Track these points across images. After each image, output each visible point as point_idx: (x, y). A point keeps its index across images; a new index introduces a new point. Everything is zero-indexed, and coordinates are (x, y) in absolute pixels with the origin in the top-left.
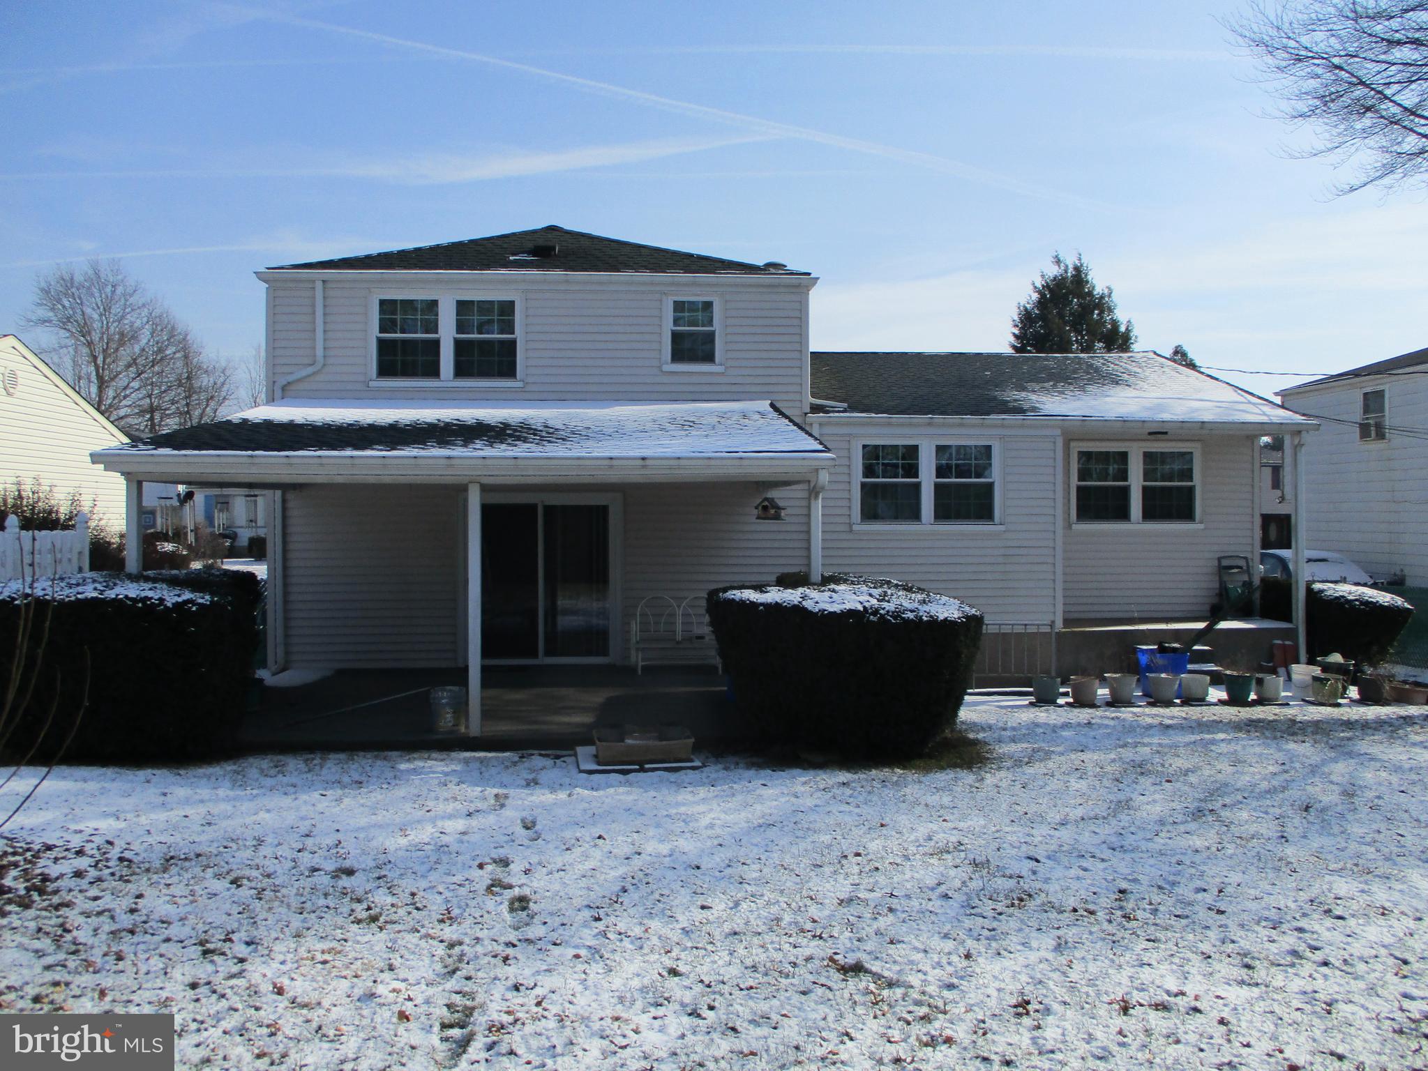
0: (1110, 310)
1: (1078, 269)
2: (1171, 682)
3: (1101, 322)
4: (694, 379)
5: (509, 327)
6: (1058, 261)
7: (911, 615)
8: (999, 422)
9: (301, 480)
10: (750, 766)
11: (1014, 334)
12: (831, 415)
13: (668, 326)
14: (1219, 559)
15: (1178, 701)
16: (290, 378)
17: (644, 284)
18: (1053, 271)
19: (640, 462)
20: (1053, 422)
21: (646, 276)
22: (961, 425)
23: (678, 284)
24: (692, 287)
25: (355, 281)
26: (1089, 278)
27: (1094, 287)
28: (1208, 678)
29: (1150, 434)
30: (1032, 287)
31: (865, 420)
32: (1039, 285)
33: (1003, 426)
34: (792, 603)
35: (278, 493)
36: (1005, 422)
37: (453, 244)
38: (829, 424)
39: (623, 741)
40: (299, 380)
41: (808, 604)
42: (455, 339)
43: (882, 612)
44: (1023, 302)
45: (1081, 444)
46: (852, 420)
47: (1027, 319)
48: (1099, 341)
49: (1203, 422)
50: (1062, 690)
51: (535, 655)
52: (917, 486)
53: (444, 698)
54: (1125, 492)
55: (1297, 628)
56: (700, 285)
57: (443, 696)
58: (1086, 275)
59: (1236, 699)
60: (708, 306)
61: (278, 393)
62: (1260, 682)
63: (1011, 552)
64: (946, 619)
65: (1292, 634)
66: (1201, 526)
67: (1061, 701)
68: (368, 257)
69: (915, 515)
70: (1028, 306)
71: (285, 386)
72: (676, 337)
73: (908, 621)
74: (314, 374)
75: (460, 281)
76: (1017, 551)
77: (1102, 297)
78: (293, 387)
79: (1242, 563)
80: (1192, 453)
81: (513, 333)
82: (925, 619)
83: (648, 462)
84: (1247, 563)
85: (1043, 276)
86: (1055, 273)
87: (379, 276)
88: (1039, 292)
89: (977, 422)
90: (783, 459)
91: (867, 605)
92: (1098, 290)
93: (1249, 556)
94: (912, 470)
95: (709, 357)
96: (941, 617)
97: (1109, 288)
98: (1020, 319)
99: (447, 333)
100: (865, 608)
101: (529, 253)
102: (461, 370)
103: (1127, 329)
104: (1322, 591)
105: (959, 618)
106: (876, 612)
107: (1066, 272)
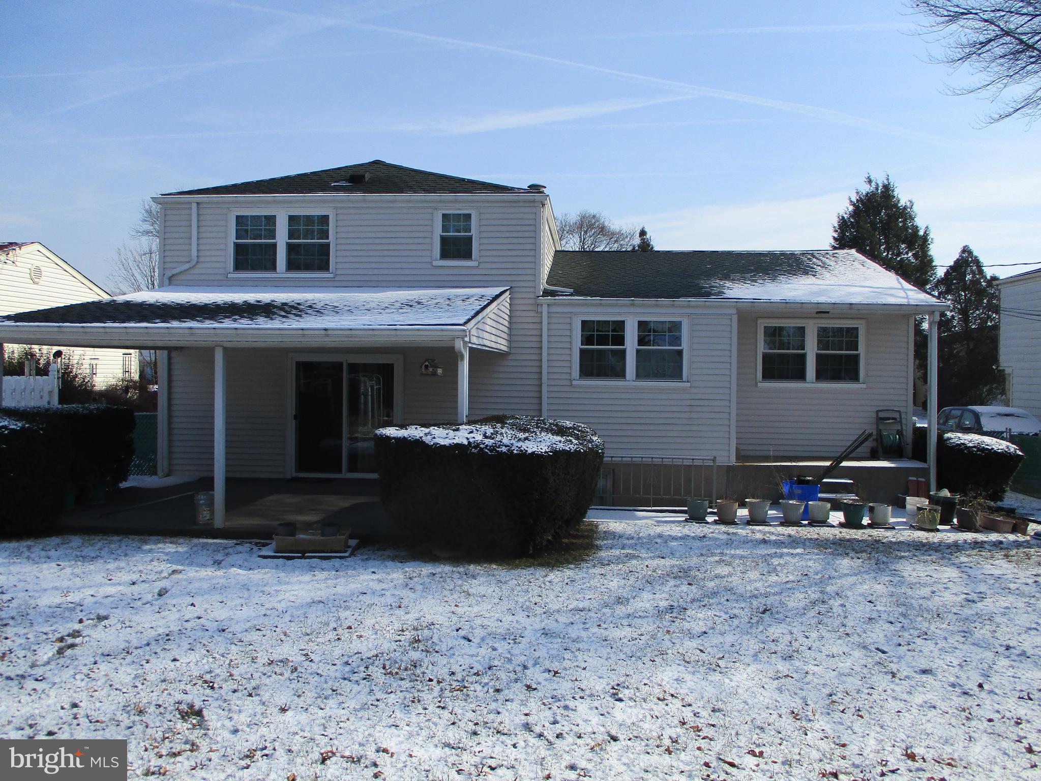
0: (912, 219)
1: (887, 187)
2: (798, 507)
3: (905, 228)
4: (455, 271)
5: (325, 234)
6: (870, 181)
7: (504, 449)
8: (686, 303)
9: (181, 344)
10: (394, 558)
11: (834, 238)
12: (557, 298)
13: (438, 231)
14: (877, 412)
15: (806, 522)
16: (175, 271)
17: (418, 202)
18: (865, 189)
19: (323, 332)
20: (728, 304)
21: (420, 196)
22: (657, 306)
23: (444, 202)
24: (456, 203)
25: (217, 203)
26: (895, 194)
27: (899, 201)
28: (829, 505)
29: (818, 313)
30: (848, 201)
31: (581, 301)
32: (854, 200)
33: (689, 307)
34: (415, 438)
35: (166, 352)
36: (691, 303)
37: (299, 175)
38: (555, 304)
39: (294, 535)
40: (181, 273)
41: (428, 440)
42: (287, 243)
43: (482, 446)
44: (842, 213)
45: (767, 321)
46: (572, 301)
47: (843, 225)
48: (903, 243)
49: (851, 304)
50: (709, 510)
51: (340, 471)
52: (623, 352)
53: (201, 500)
54: (802, 358)
55: (929, 468)
56: (460, 202)
57: (201, 498)
58: (893, 191)
59: (852, 522)
60: (468, 217)
61: (166, 282)
62: (872, 509)
63: (697, 403)
64: (533, 453)
65: (925, 472)
66: (864, 386)
67: (710, 519)
68: (234, 186)
69: (620, 374)
70: (845, 216)
71: (171, 277)
72: (444, 240)
73: (502, 453)
74: (190, 268)
75: (291, 202)
76: (702, 403)
77: (905, 208)
78: (176, 278)
79: (897, 415)
80: (857, 328)
81: (328, 239)
82: (515, 452)
83: (329, 332)
84: (900, 415)
85: (857, 193)
86: (868, 190)
87: (234, 199)
88: (854, 205)
89: (669, 303)
90: (426, 330)
91: (471, 440)
92: (902, 203)
93: (902, 410)
94: (620, 340)
95: (468, 255)
96: (530, 451)
97: (911, 202)
98: (839, 225)
99: (282, 238)
100: (469, 443)
101: (346, 180)
102: (292, 266)
103: (925, 232)
104: (950, 439)
105: (546, 452)
106: (477, 446)
107: (877, 189)
